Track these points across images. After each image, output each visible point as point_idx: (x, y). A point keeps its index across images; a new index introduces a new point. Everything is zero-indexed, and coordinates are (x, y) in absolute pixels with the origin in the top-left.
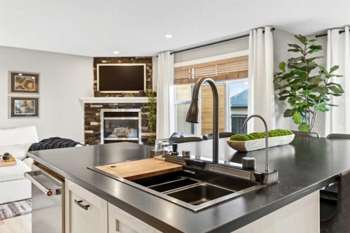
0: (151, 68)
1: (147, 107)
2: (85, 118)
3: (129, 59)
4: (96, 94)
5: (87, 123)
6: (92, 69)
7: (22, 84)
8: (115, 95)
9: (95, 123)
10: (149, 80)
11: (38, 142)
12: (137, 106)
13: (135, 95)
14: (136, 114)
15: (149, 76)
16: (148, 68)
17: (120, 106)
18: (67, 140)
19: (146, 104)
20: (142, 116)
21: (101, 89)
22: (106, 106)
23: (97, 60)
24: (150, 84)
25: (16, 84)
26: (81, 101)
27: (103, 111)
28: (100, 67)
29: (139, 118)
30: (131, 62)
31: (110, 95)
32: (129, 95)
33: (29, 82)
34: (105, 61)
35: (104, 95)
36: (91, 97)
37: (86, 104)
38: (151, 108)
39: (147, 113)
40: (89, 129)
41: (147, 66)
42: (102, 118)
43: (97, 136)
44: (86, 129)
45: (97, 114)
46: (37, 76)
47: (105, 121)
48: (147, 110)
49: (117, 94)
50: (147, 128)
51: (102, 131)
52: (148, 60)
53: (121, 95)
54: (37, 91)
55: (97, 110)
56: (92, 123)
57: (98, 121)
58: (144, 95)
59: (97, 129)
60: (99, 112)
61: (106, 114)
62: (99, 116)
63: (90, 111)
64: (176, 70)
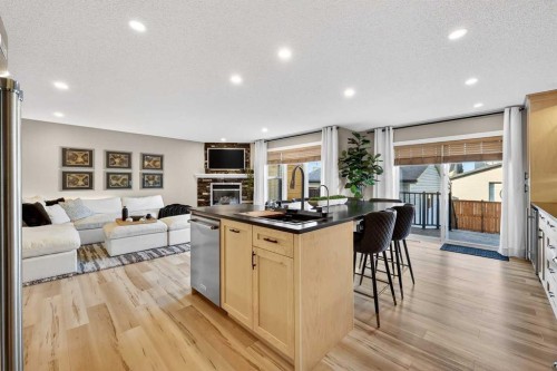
0: (249, 151)
1: (246, 181)
2: (198, 190)
3: (232, 145)
4: (207, 172)
5: (200, 193)
6: (203, 152)
7: (151, 163)
8: (221, 172)
9: (207, 194)
10: (248, 160)
11: (163, 207)
12: (239, 180)
13: (237, 172)
14: (238, 187)
15: (248, 158)
16: (247, 152)
17: (225, 181)
19: (245, 179)
20: (242, 188)
21: (210, 167)
22: (215, 180)
23: (207, 145)
24: (248, 163)
25: (146, 163)
26: (194, 176)
27: (212, 184)
28: (209, 150)
29: (240, 190)
30: (234, 147)
31: (217, 172)
32: (233, 172)
33: (156, 161)
34: (214, 146)
35: (212, 172)
36: (203, 173)
37: (199, 179)
38: (250, 182)
40: (201, 198)
41: (246, 150)
42: (211, 190)
43: (208, 203)
44: (198, 198)
45: (207, 187)
46: (161, 157)
47: (213, 192)
48: (247, 184)
49: (223, 171)
50: (246, 197)
51: (211, 200)
52: (247, 146)
53: (226, 172)
54: (162, 168)
55: (208, 183)
56: (204, 194)
57: (209, 192)
58: (244, 172)
59: (208, 197)
60: (209, 185)
61: (215, 187)
62: (210, 188)
63: (202, 184)
64: (269, 154)
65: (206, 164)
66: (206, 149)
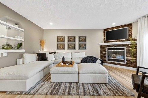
0: (131, 28)
1: (130, 46)
2: (101, 50)
3: (119, 27)
4: (105, 42)
5: (101, 52)
6: (103, 33)
7: (82, 40)
8: (112, 42)
9: (105, 52)
10: (130, 34)
11: (85, 57)
12: (124, 45)
14: (123, 49)
16: (130, 29)
17: (115, 46)
18: (95, 57)
20: (127, 50)
21: (106, 40)
22: (109, 46)
23: (105, 30)
24: (130, 35)
25: (80, 40)
26: (99, 44)
27: (107, 48)
28: (106, 32)
29: (125, 51)
30: (120, 28)
31: (110, 42)
32: (119, 41)
33: (83, 39)
34: (108, 30)
35: (107, 42)
36: (103, 43)
37: (101, 45)
39: (130, 49)
40: (102, 54)
41: (129, 28)
43: (105, 57)
44: (101, 54)
45: (105, 49)
46: (85, 37)
47: (108, 51)
48: (130, 47)
49: (114, 41)
50: (130, 55)
51: (107, 55)
52: (130, 25)
53: (115, 41)
54: (86, 42)
56: (103, 52)
57: (106, 51)
58: (128, 40)
59: (105, 54)
60: (106, 48)
61: (109, 49)
62: (106, 50)
63: (102, 48)
65: (104, 39)
66: (104, 32)
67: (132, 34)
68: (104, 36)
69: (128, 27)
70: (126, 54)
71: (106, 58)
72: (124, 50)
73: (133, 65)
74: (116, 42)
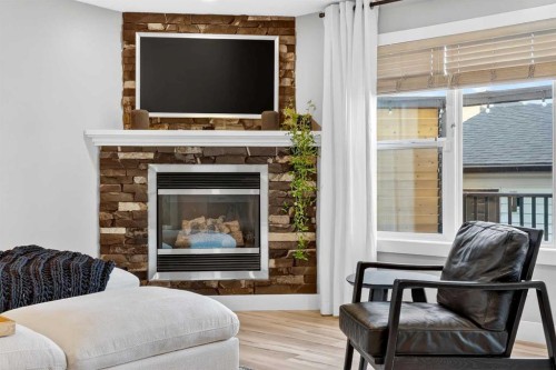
0: (292, 48)
1: (285, 159)
2: (102, 192)
4: (132, 121)
5: (107, 206)
6: (116, 47)
9: (134, 207)
10: (287, 82)
12: (258, 155)
14: (252, 180)
15: (287, 73)
16: (285, 49)
17: (208, 156)
19: (282, 152)
20: (272, 185)
21: (146, 105)
22: (165, 155)
23: (133, 22)
26: (88, 139)
27: (155, 169)
28: (142, 39)
29: (264, 192)
31: (173, 124)
32: (229, 125)
34: (158, 26)
35: (155, 124)
36: (116, 127)
37: (104, 149)
38: (301, 164)
39: (288, 177)
40: (113, 224)
41: (281, 42)
42: (152, 192)
43: (140, 244)
44: (102, 224)
45: (138, 180)
47: (159, 198)
48: (290, 168)
49: (195, 121)
50: (285, 220)
52: (286, 26)
55: (139, 167)
56: (125, 207)
57: (144, 200)
58: (278, 123)
59: (136, 222)
60: (144, 173)
61: (165, 180)
62: (145, 184)
63: (116, 168)
64: (383, 54)
65: (129, 92)
66: (128, 38)
67: (293, 82)
68: (129, 74)
69: (276, 39)
70: (271, 212)
71: (145, 251)
72: (257, 185)
73: (299, 279)
74: (212, 128)
